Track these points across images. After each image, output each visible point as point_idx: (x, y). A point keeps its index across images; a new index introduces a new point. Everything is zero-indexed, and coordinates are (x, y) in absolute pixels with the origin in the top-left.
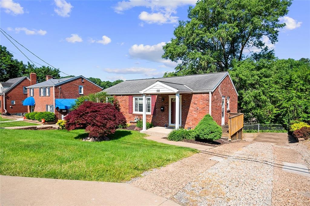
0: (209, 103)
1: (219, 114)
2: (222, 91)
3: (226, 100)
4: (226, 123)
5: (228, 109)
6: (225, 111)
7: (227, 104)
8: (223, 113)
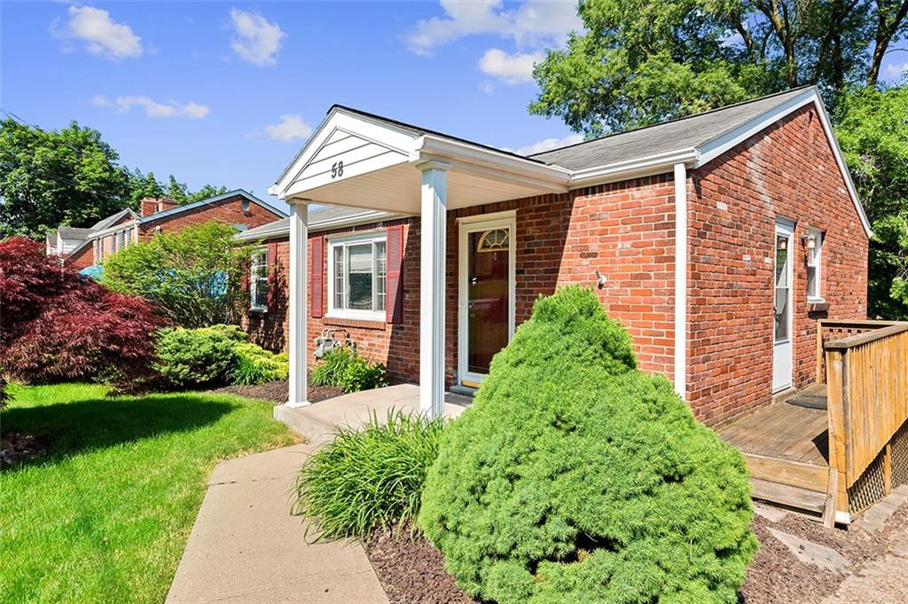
0: (673, 243)
1: (756, 321)
2: (771, 185)
3: (803, 242)
4: (801, 378)
5: (816, 297)
6: (799, 310)
7: (811, 272)
8: (781, 319)
